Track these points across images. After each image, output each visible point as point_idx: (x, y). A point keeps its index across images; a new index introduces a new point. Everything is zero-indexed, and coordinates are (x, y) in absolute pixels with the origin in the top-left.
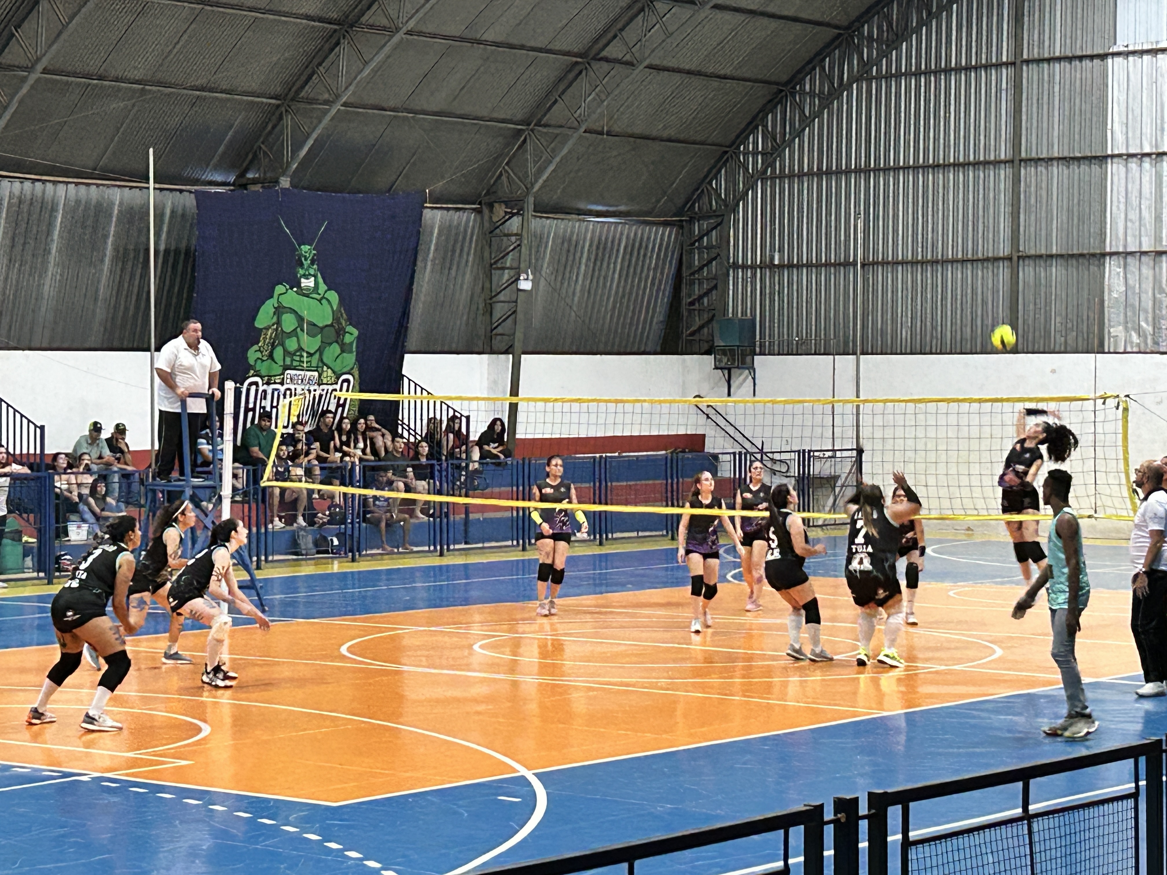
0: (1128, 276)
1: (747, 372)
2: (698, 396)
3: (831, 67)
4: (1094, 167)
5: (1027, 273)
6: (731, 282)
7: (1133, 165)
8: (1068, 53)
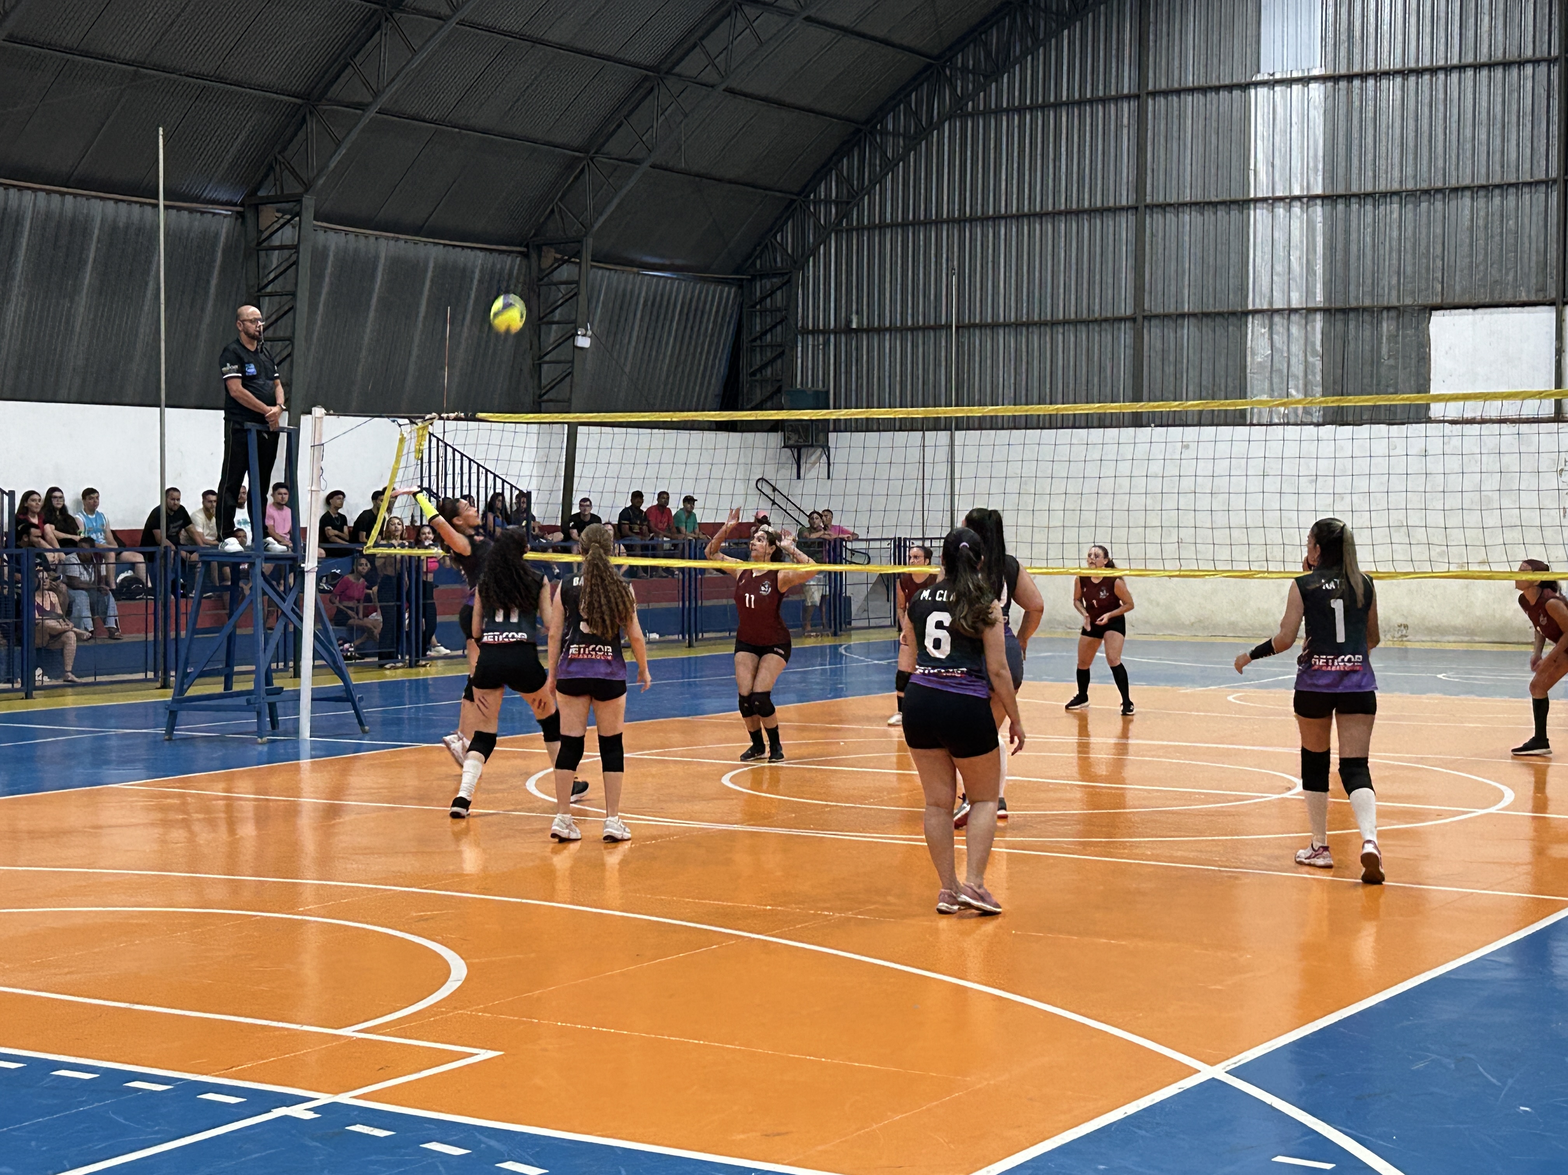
0: (1275, 337)
1: (819, 451)
2: (762, 479)
3: (919, 102)
4: (1235, 213)
5: (1153, 335)
6: (800, 349)
7: (1280, 211)
8: (1202, 83)
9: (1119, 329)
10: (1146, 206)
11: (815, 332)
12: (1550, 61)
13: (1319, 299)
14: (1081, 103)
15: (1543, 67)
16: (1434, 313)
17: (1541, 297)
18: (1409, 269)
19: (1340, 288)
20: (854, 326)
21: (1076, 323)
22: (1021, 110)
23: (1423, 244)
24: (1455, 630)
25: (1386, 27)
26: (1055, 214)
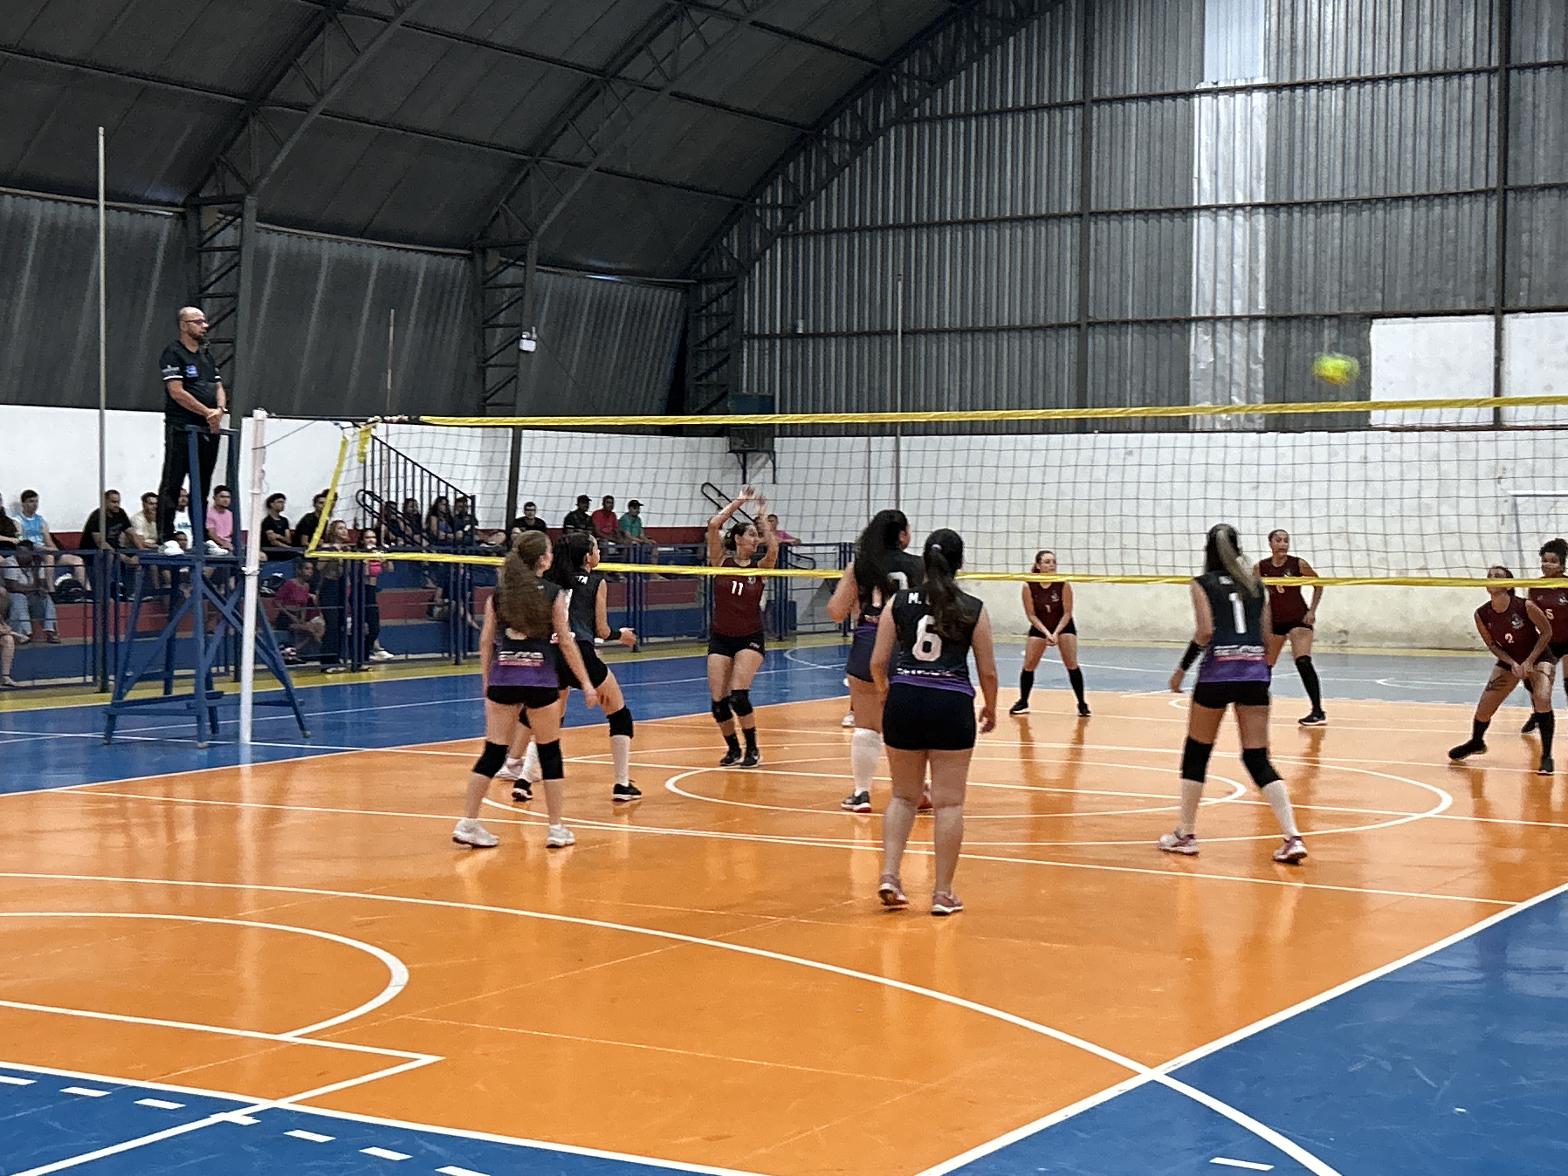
0: (1218, 345)
1: (765, 455)
2: (708, 484)
3: (864, 109)
4: (1178, 221)
5: (1097, 341)
6: (745, 354)
7: (1223, 218)
8: (1147, 91)
9: (1064, 336)
10: (1091, 214)
11: (761, 337)
12: (1490, 72)
13: (1262, 307)
14: (1027, 110)
15: (1483, 77)
16: (1374, 321)
17: (1480, 307)
18: (1351, 278)
19: (1282, 295)
20: (800, 331)
21: (1021, 329)
22: (967, 116)
23: (1364, 253)
24: (1395, 637)
25: (1328, 37)
26: (1000, 221)
